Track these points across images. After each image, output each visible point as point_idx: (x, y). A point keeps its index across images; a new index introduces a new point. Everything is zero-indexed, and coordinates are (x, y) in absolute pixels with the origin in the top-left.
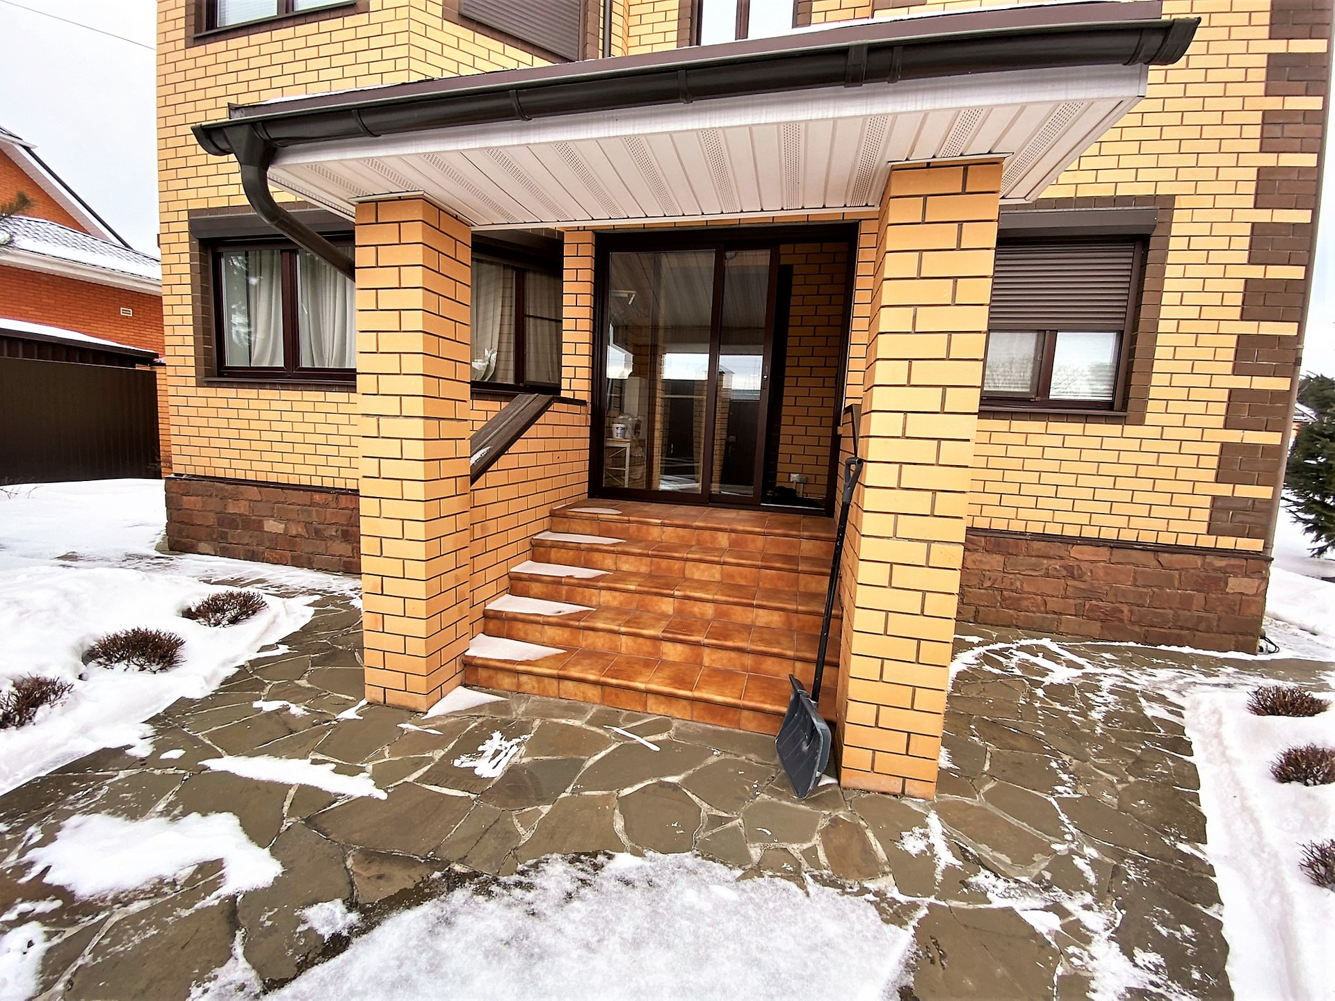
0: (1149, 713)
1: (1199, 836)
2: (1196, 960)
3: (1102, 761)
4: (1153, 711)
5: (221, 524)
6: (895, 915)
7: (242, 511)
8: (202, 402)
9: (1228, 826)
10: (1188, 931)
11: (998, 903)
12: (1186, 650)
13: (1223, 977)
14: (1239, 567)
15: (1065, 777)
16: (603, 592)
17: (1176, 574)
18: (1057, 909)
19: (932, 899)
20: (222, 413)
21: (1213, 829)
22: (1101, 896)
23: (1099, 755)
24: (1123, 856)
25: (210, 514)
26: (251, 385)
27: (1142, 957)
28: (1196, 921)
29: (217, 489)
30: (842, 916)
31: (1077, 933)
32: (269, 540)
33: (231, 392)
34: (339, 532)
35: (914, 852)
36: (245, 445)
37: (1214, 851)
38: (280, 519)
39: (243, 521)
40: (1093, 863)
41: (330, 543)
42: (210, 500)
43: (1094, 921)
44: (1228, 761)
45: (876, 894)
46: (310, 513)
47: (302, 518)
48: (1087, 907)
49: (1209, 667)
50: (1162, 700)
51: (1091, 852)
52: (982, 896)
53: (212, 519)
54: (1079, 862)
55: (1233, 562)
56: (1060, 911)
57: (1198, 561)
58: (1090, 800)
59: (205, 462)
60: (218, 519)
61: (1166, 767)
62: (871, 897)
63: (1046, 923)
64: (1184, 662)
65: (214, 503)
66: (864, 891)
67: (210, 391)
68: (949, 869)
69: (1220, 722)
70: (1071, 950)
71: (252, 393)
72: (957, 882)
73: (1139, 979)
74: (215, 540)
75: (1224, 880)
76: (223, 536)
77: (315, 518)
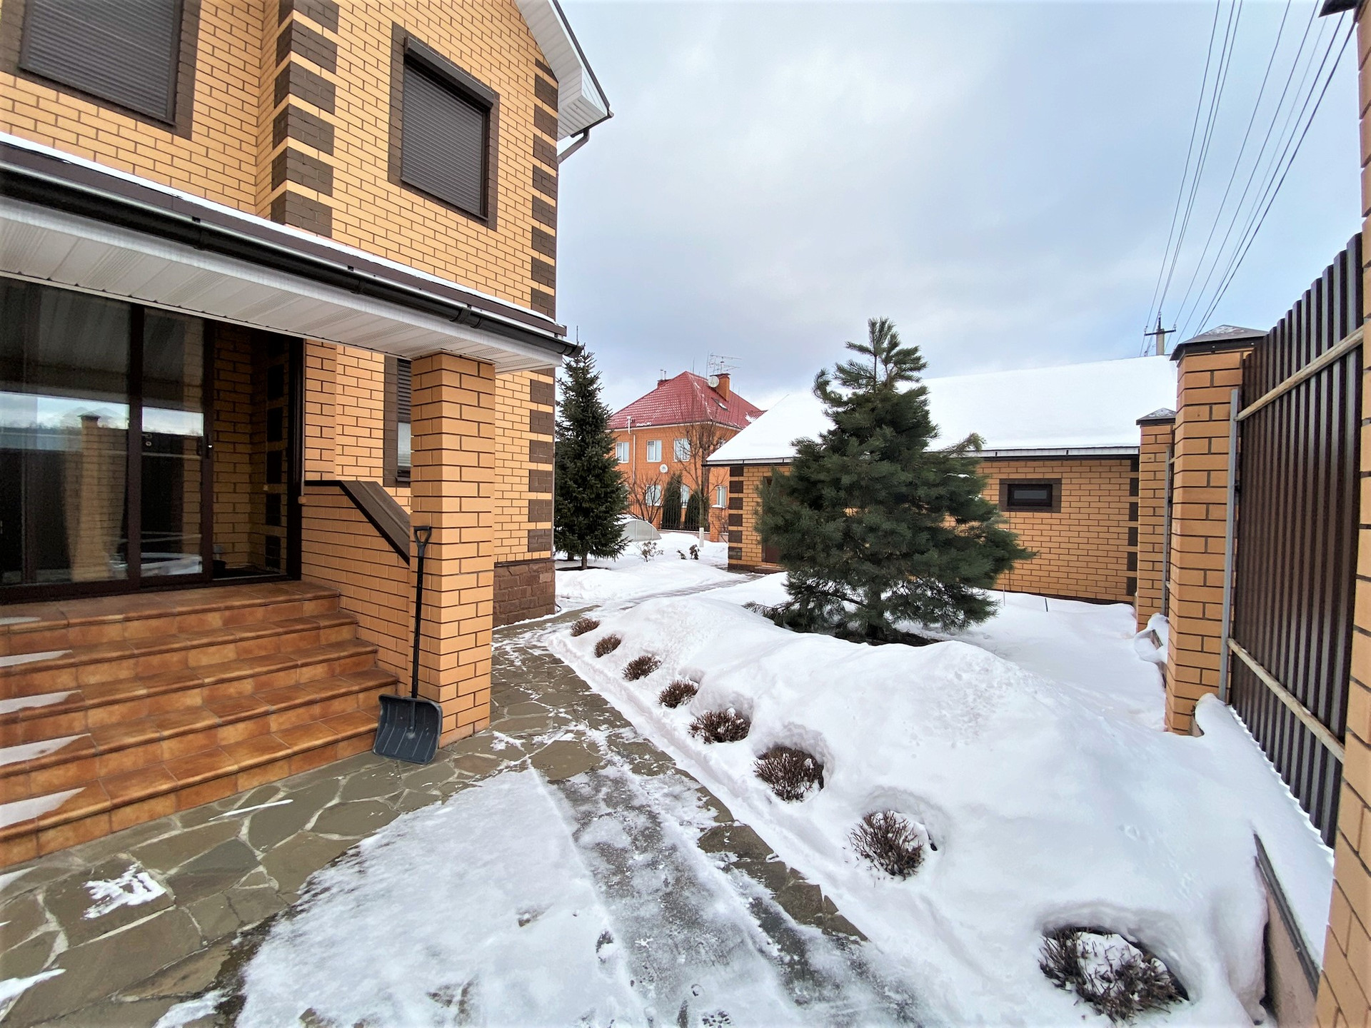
0: (536, 654)
1: (588, 688)
2: (615, 720)
3: (537, 679)
4: (537, 653)
6: (523, 767)
9: (594, 680)
10: (607, 714)
11: (550, 742)
12: (527, 621)
13: (625, 720)
14: (543, 567)
15: (530, 692)
16: (91, 712)
17: (518, 577)
18: (568, 732)
19: (528, 756)
21: (590, 683)
22: (577, 720)
23: (534, 678)
24: (573, 706)
27: (602, 728)
28: (607, 710)
30: (504, 782)
31: (580, 734)
35: (503, 748)
37: (595, 689)
40: (566, 713)
43: (581, 727)
44: (579, 658)
45: (506, 768)
48: (576, 726)
49: (541, 625)
50: (535, 647)
51: (562, 710)
52: (542, 744)
54: (561, 715)
55: (541, 565)
56: (571, 731)
57: (526, 567)
58: (545, 694)
61: (559, 671)
62: (505, 770)
63: (569, 737)
64: (530, 627)
66: (500, 771)
68: (523, 745)
69: (565, 645)
70: (583, 738)
72: (529, 746)
73: (607, 733)
75: (605, 695)
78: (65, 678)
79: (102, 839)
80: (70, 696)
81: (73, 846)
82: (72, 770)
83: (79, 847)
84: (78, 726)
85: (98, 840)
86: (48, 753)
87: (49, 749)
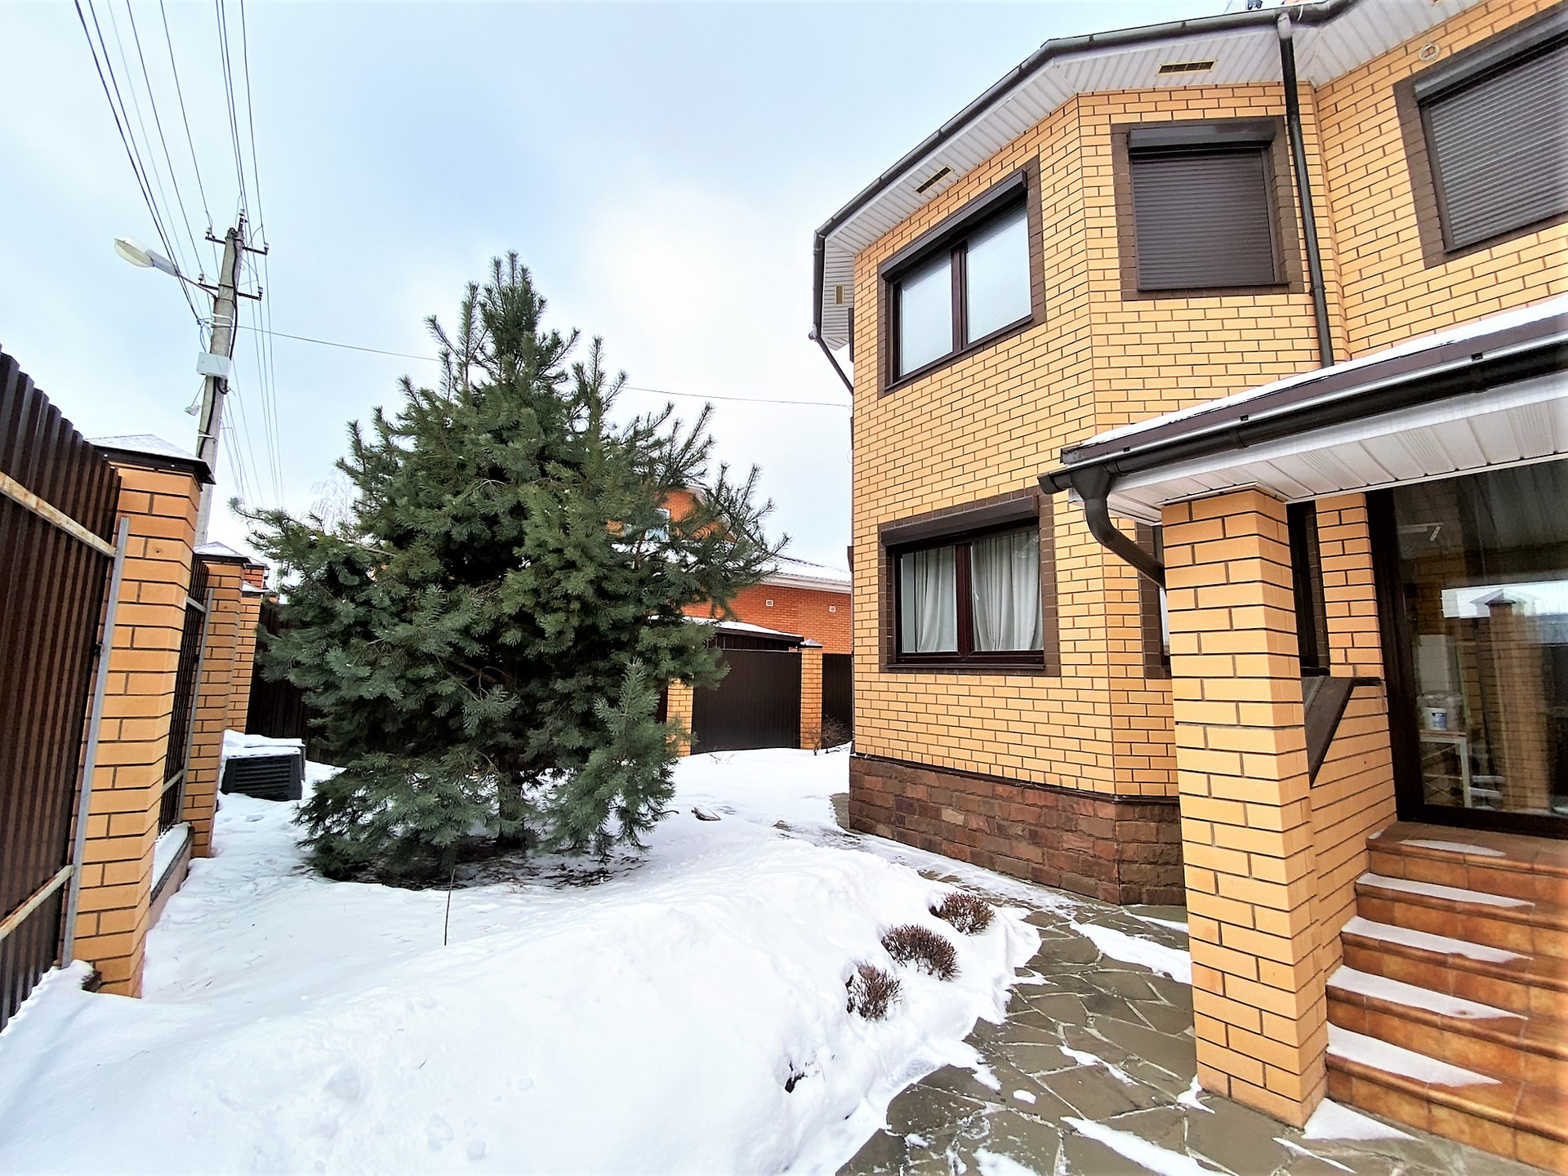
5: (899, 808)
7: (920, 796)
8: (884, 687)
16: (1534, 991)
20: (901, 697)
25: (890, 795)
26: (930, 671)
29: (896, 771)
32: (947, 831)
33: (910, 678)
34: (1027, 832)
36: (922, 728)
38: (959, 809)
39: (921, 806)
41: (1015, 843)
42: (890, 782)
46: (992, 806)
47: (983, 810)
53: (891, 802)
59: (885, 743)
60: (897, 801)
65: (894, 786)
67: (891, 677)
71: (930, 678)
74: (893, 823)
76: (901, 821)
77: (997, 812)
78: (1517, 935)
79: (1503, 1160)
80: (1516, 960)
81: (1467, 1144)
82: (1490, 1052)
83: (1473, 1150)
84: (1518, 1003)
85: (1495, 1157)
86: (1468, 1017)
87: (1471, 1014)
